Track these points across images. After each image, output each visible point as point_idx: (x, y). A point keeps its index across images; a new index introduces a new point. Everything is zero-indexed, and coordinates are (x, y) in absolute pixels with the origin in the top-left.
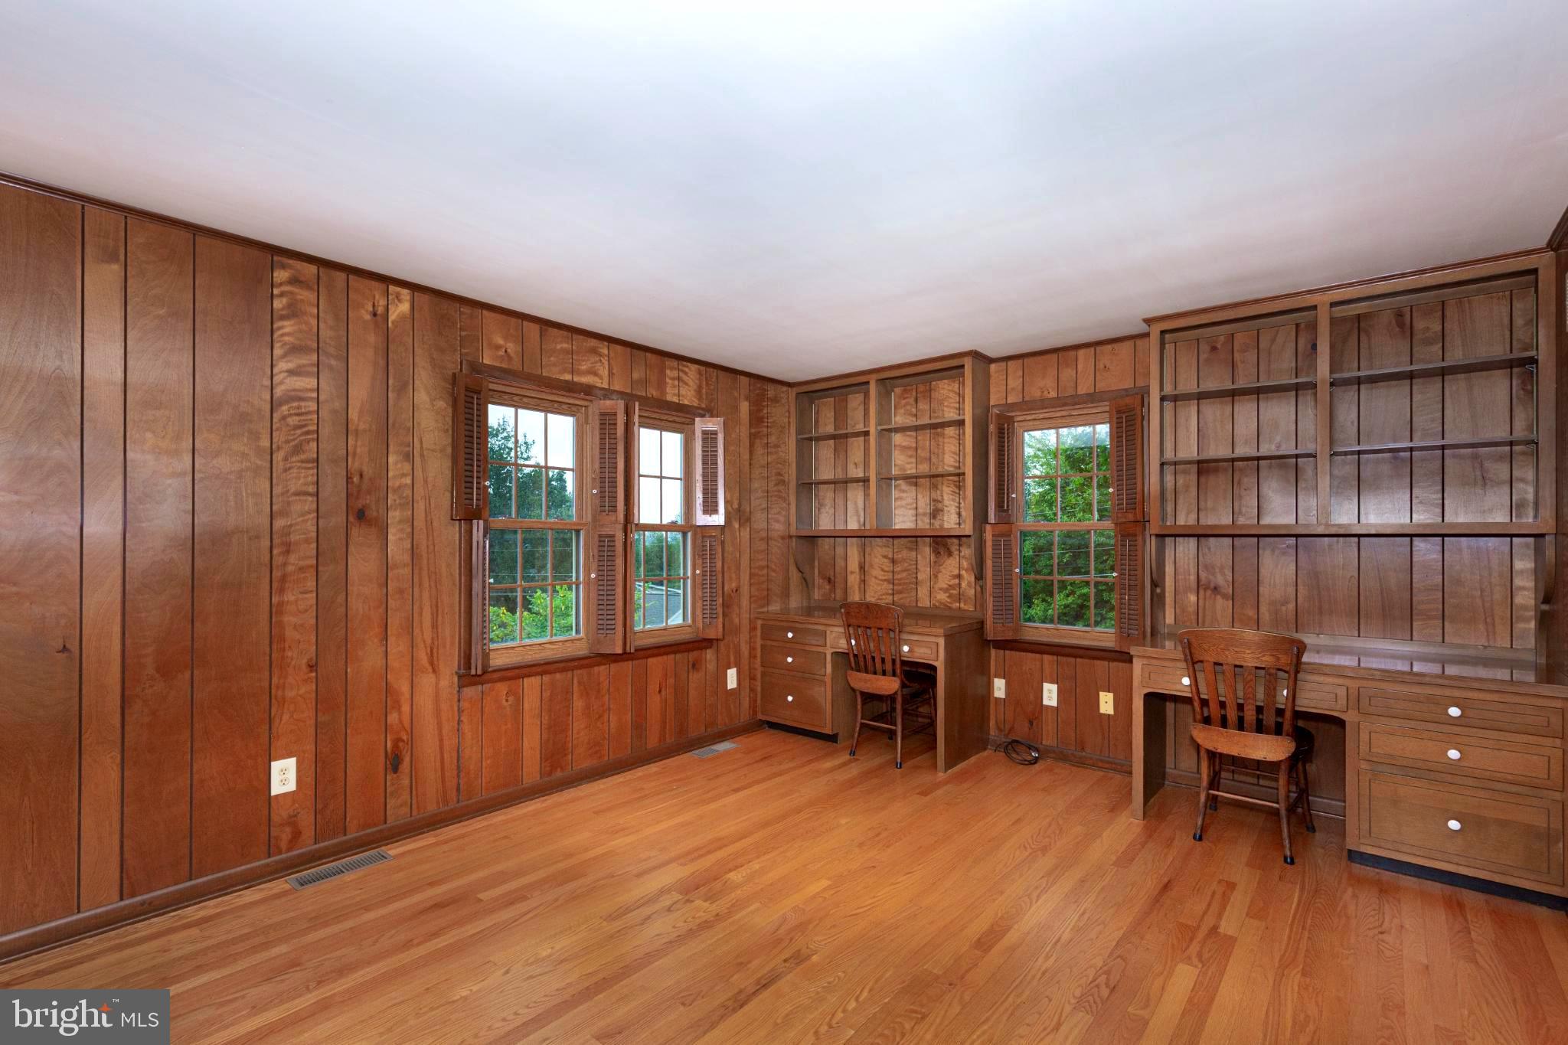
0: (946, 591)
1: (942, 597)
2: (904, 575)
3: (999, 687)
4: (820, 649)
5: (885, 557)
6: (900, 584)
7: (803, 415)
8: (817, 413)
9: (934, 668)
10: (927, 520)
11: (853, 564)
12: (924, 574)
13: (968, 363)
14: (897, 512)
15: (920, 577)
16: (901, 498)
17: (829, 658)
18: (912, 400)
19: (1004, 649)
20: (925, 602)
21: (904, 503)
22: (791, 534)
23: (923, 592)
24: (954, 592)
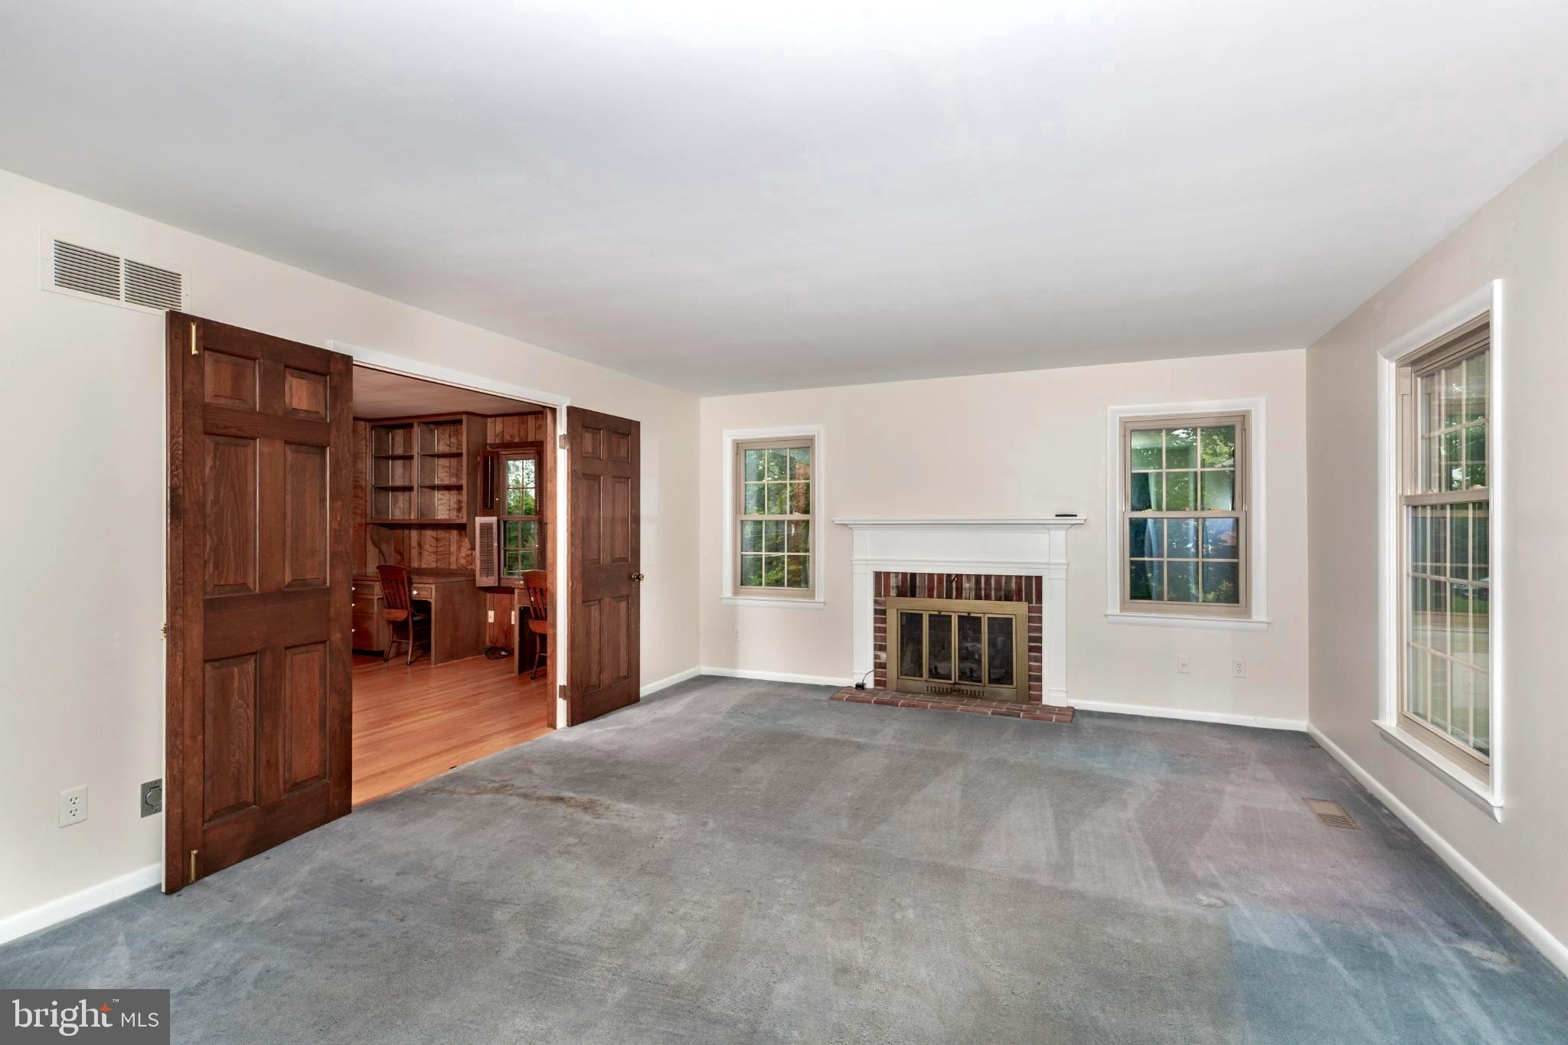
0: (465, 558)
1: (463, 561)
2: (443, 549)
3: (491, 616)
4: (370, 597)
5: (432, 537)
6: (440, 555)
7: (380, 442)
8: (393, 439)
9: (430, 603)
10: (455, 514)
11: (414, 543)
12: (453, 548)
13: (464, 418)
14: (439, 508)
15: (451, 550)
16: (441, 499)
17: (376, 601)
18: (447, 436)
19: (494, 592)
20: (454, 566)
21: (443, 502)
22: (368, 522)
23: (453, 558)
24: (469, 559)
